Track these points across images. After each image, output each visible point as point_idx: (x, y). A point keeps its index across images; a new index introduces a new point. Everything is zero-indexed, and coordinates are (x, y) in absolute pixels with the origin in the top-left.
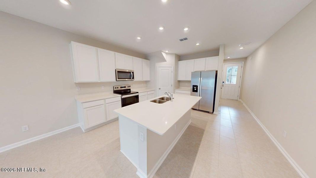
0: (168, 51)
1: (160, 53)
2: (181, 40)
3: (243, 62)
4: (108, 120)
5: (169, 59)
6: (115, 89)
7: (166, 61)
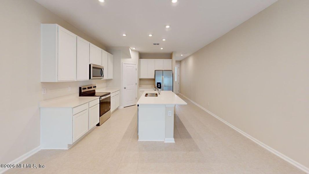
0: (135, 48)
1: (127, 49)
2: (155, 44)
3: (179, 64)
4: (90, 129)
5: (134, 56)
6: (82, 91)
7: (131, 58)
